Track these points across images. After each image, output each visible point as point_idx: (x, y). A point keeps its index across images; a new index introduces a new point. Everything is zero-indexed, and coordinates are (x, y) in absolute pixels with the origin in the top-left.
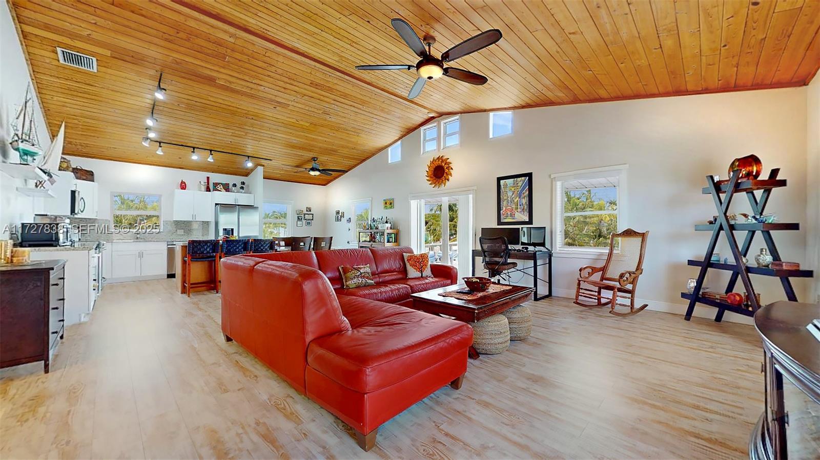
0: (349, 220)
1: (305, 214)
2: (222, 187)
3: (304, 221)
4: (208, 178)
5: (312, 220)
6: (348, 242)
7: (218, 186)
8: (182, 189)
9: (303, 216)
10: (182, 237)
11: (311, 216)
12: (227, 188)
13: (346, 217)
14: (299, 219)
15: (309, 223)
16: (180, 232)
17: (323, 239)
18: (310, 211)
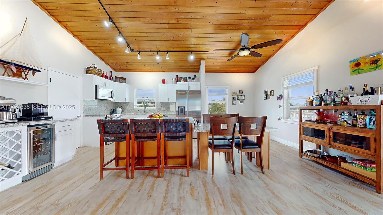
0: (281, 97)
1: (238, 96)
2: (183, 80)
3: (238, 101)
4: (177, 76)
5: (244, 99)
6: (279, 119)
7: (181, 79)
8: (163, 83)
9: (237, 97)
10: (164, 112)
11: (243, 96)
12: (186, 80)
13: (277, 94)
14: (234, 99)
15: (241, 102)
16: (164, 109)
17: (252, 120)
18: (242, 92)
